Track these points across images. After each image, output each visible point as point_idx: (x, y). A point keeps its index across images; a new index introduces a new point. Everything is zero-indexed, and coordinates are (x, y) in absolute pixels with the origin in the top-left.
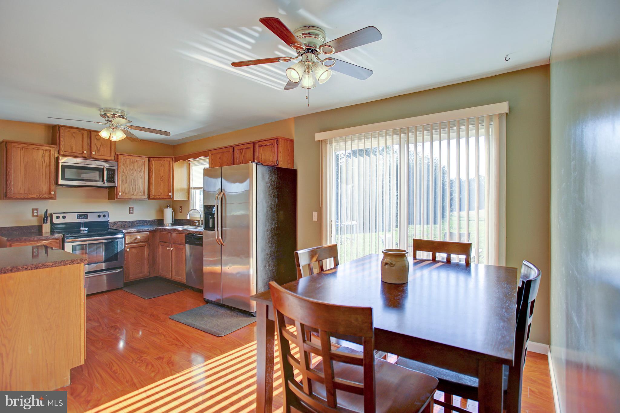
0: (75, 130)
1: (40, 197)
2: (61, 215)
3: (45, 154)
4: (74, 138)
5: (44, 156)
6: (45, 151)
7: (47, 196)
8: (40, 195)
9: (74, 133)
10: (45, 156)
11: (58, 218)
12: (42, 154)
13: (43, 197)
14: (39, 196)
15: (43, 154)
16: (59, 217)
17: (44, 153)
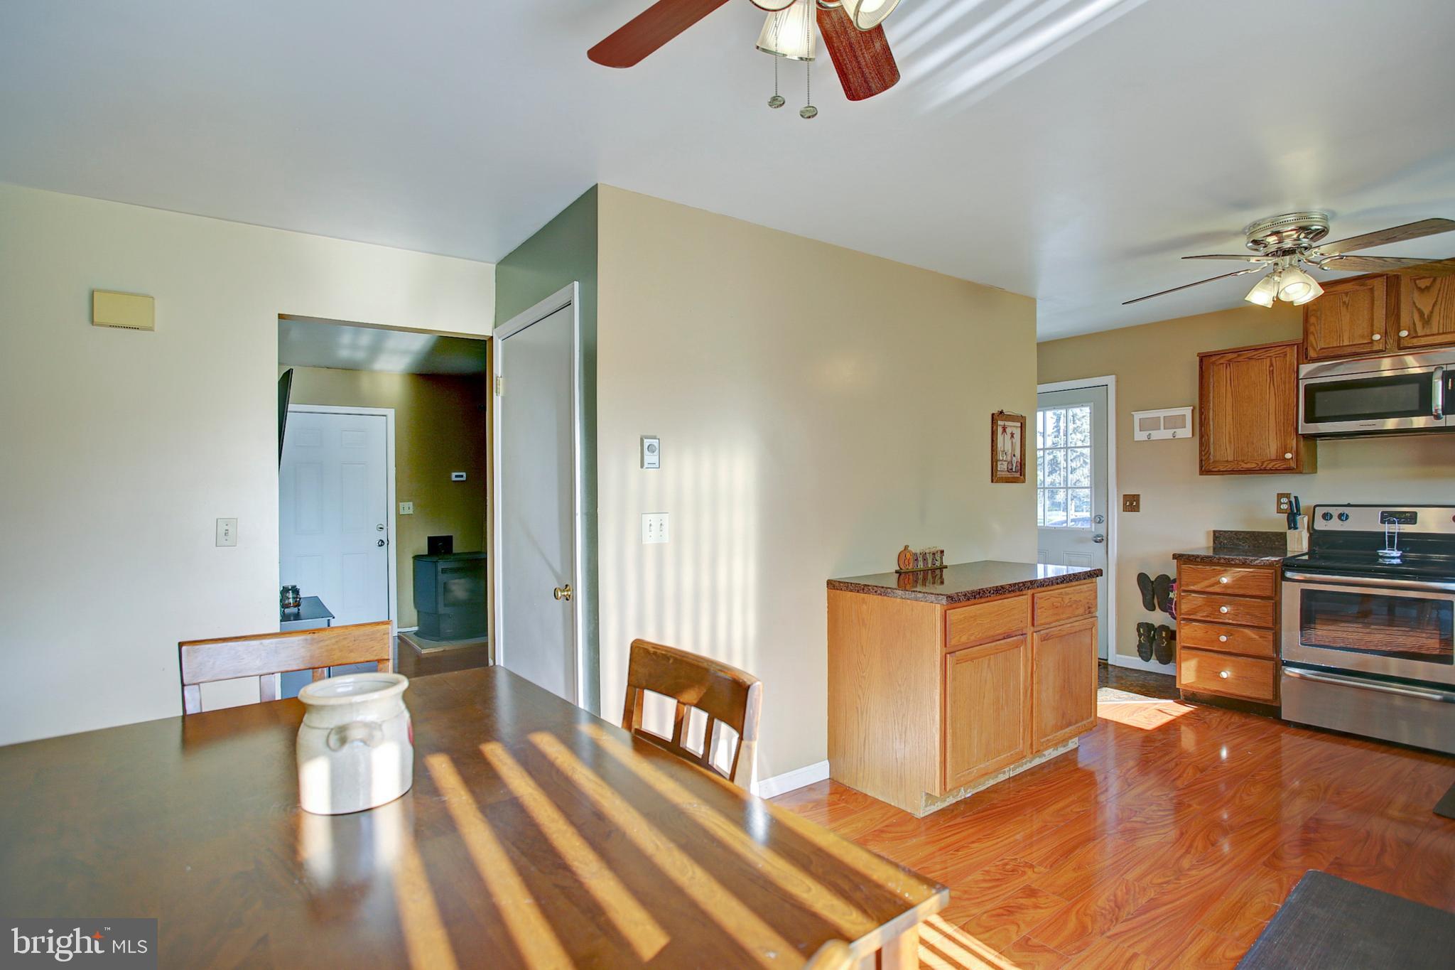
0: (1348, 287)
1: (1264, 466)
2: (1335, 512)
3: (1274, 365)
4: (1347, 307)
5: (1273, 370)
6: (1274, 359)
7: (1278, 465)
8: (1263, 463)
9: (1347, 294)
10: (1275, 371)
11: (1327, 517)
12: (1268, 368)
13: (1270, 466)
14: (1260, 464)
15: (1270, 367)
16: (1331, 517)
17: (1271, 365)
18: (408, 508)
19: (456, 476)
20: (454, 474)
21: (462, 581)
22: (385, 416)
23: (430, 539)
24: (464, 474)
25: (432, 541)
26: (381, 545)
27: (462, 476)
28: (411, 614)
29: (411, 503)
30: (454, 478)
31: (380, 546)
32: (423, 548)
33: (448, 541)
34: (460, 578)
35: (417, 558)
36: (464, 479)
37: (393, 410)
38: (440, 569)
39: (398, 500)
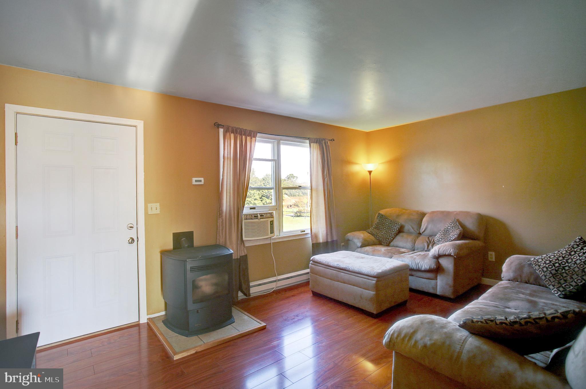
18: (155, 208)
19: (196, 181)
20: (194, 179)
21: (208, 276)
22: (135, 127)
23: (174, 234)
24: (202, 179)
25: (177, 237)
26: (131, 243)
27: (200, 181)
28: (160, 302)
29: (158, 204)
30: (194, 183)
31: (129, 243)
32: (170, 245)
33: (189, 235)
34: (206, 274)
35: (164, 253)
36: (202, 183)
37: (143, 121)
38: (188, 267)
39: (147, 201)
